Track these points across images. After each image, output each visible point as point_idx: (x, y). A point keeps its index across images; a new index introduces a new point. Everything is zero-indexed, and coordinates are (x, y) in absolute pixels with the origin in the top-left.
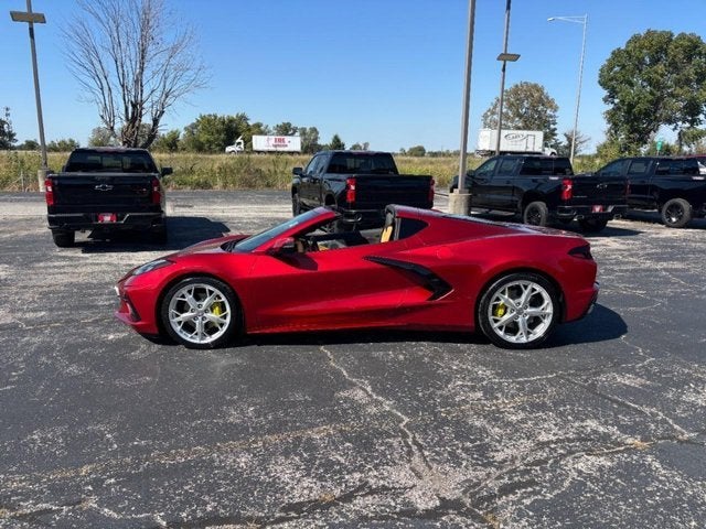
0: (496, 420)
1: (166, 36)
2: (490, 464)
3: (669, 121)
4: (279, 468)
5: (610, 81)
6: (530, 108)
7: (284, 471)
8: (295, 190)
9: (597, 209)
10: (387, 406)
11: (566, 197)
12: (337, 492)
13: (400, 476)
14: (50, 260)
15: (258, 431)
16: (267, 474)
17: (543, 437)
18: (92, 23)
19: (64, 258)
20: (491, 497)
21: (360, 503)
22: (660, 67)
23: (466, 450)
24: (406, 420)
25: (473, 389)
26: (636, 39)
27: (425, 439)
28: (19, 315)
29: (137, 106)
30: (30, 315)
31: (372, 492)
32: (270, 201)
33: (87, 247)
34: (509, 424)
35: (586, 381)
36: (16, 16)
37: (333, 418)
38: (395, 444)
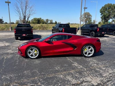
0: (101, 69)
1: (30, 5)
2: (103, 77)
3: (111, 18)
4: (68, 78)
5: (102, 12)
6: (88, 16)
7: (69, 78)
8: (52, 30)
9: (103, 33)
10: (81, 67)
11: (98, 31)
12: (80, 82)
13: (89, 79)
14: (15, 42)
15: (62, 71)
16: (67, 79)
17: (110, 72)
18: (18, 3)
19: (17, 42)
20: (106, 83)
21: (84, 84)
22: (110, 9)
23: (98, 74)
24: (85, 69)
25: (94, 64)
26: (106, 5)
27: (90, 72)
28: (14, 51)
29: (25, 17)
30: (15, 51)
31: (85, 82)
32: (47, 32)
33: (20, 40)
34: (103, 70)
35: (113, 62)
36: (6, 2)
37: (73, 69)
38: (86, 73)
